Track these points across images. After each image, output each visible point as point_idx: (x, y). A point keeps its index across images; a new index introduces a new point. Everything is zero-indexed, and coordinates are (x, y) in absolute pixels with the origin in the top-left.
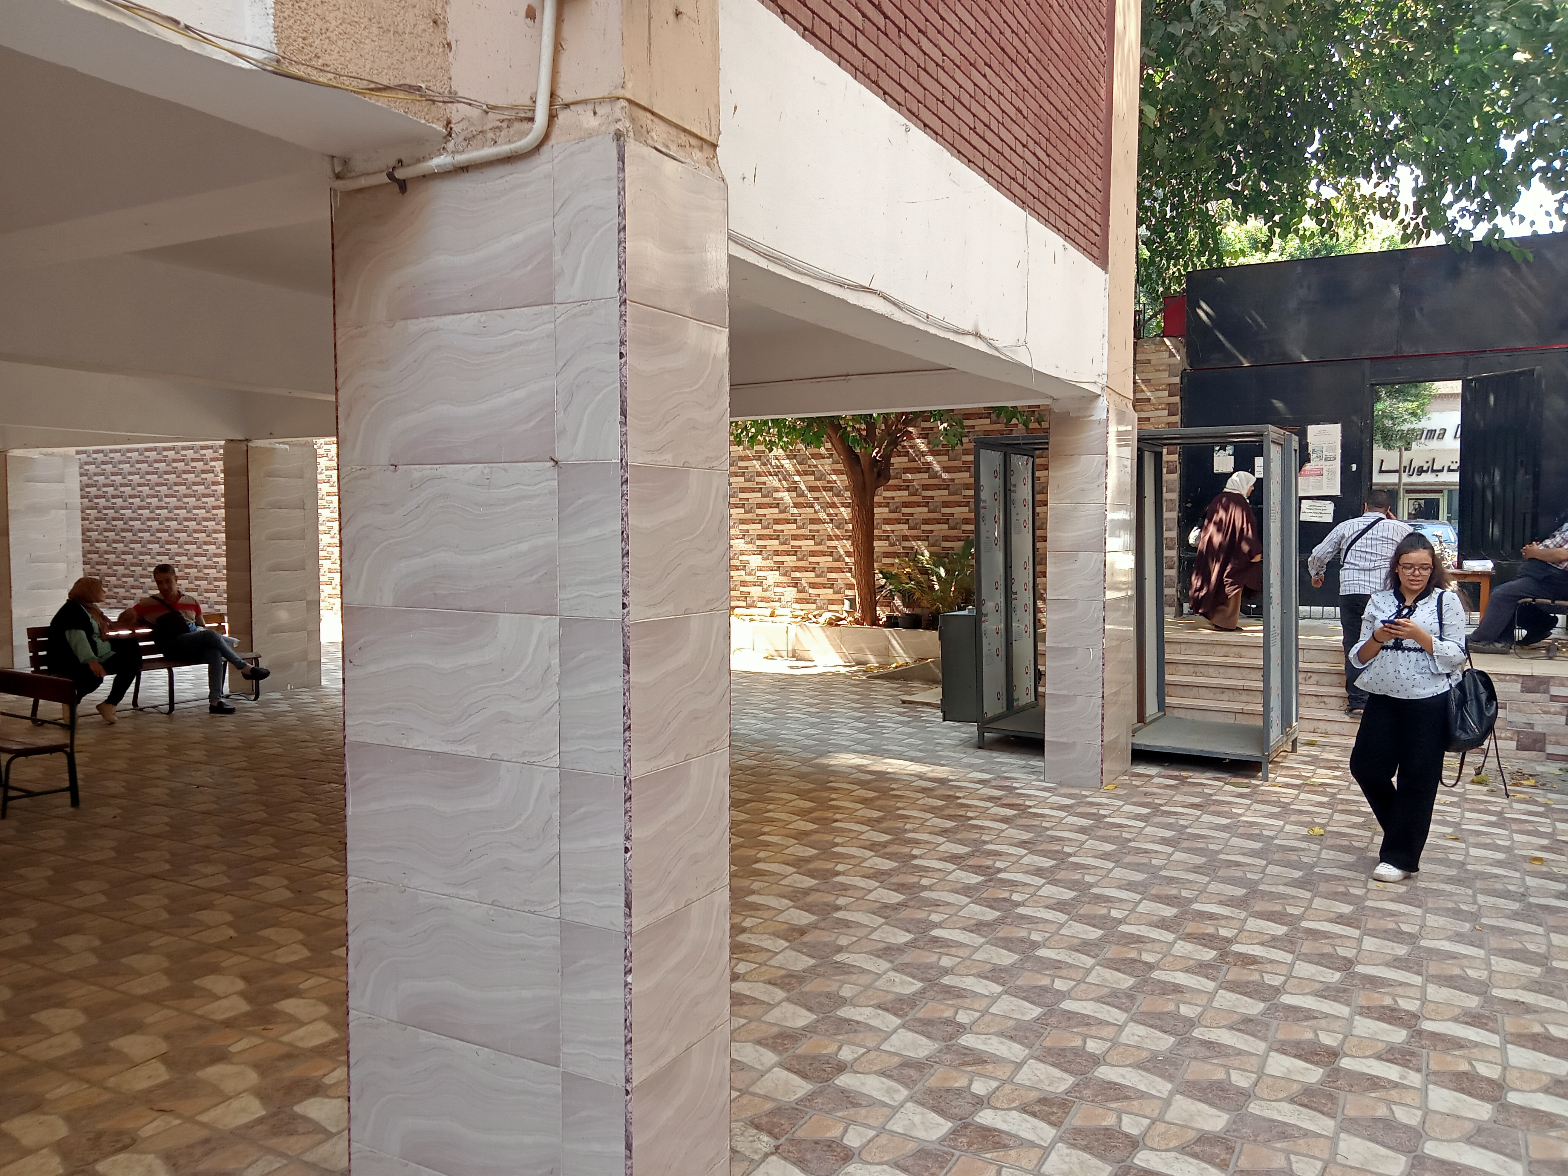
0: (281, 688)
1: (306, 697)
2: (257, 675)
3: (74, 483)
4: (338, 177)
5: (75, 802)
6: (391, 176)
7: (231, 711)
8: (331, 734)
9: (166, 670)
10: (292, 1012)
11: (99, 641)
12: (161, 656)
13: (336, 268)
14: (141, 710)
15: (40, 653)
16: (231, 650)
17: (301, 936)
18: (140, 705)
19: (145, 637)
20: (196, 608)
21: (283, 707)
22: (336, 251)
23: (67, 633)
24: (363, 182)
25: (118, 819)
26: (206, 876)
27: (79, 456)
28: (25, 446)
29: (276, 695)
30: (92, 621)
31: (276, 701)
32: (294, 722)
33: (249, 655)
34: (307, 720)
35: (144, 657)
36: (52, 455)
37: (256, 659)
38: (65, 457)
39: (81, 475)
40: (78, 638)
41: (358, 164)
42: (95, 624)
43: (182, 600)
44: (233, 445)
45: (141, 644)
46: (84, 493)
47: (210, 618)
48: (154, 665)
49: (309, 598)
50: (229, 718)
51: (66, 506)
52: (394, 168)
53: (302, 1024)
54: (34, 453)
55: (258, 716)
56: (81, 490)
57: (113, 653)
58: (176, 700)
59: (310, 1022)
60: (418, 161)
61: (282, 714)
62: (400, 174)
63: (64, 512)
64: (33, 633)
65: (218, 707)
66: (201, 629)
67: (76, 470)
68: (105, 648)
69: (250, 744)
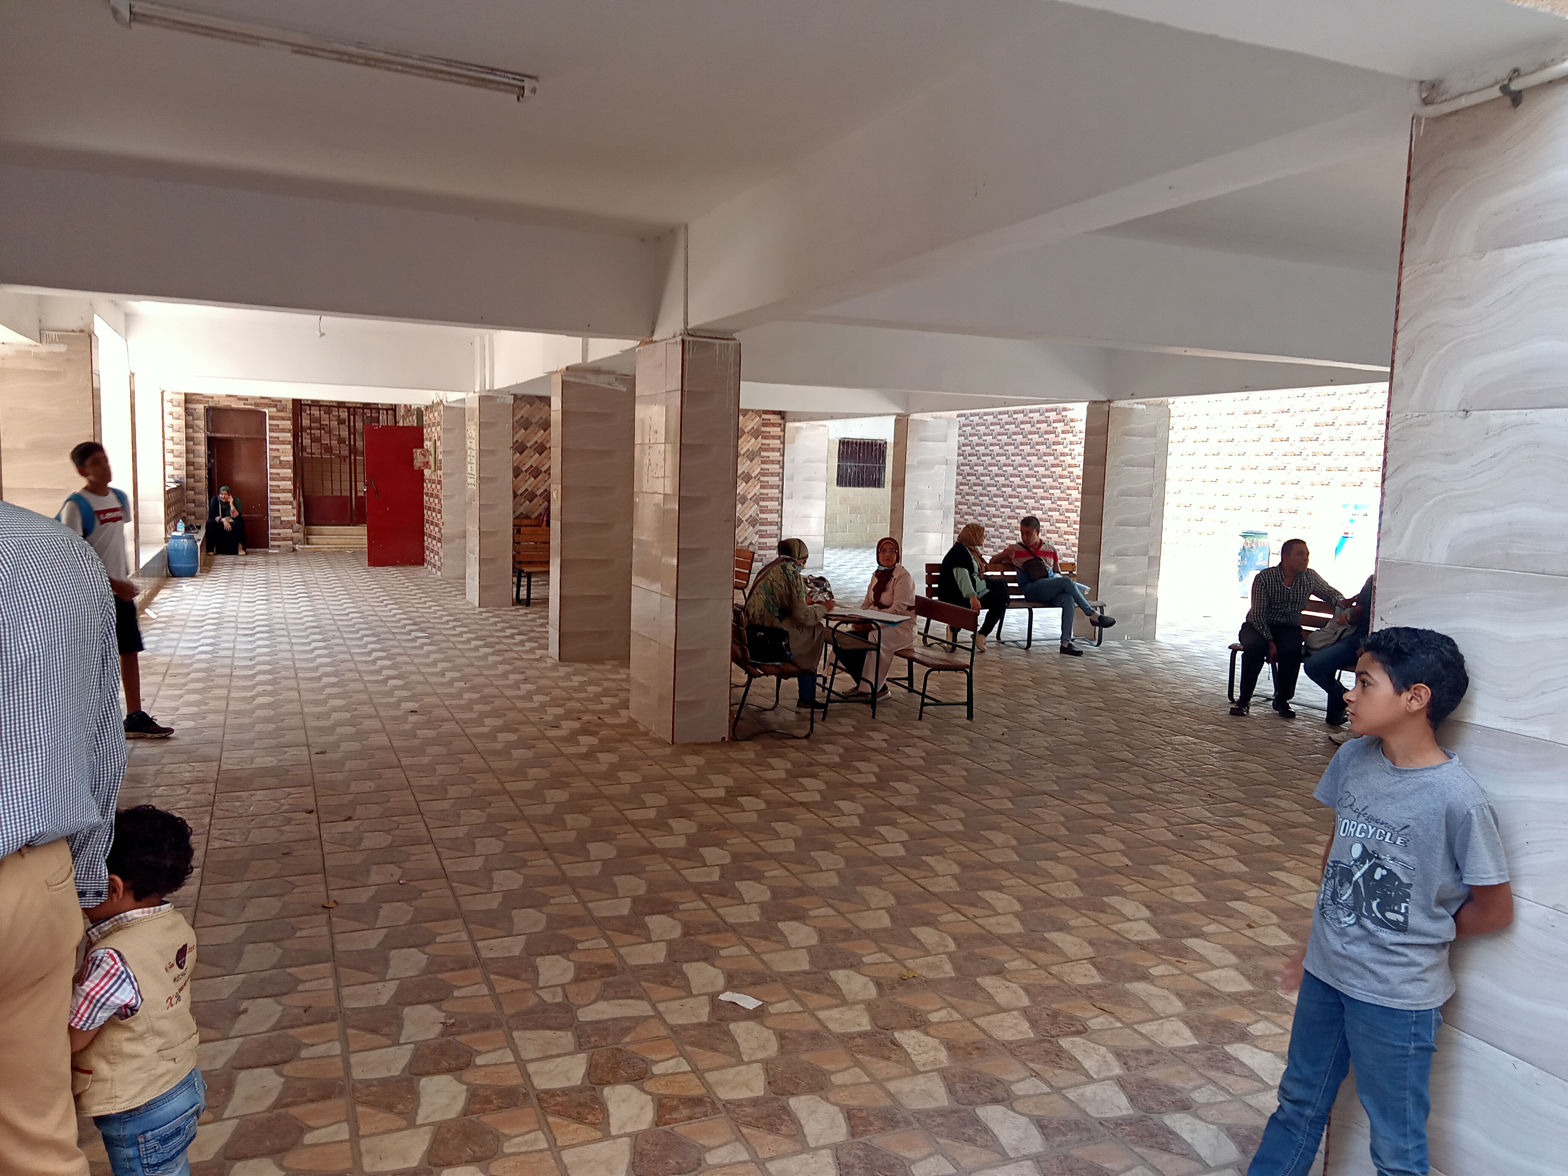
0: (1120, 639)
1: (1143, 649)
2: (1104, 622)
3: (954, 440)
4: (1426, 102)
5: (970, 716)
6: (1505, 89)
7: (1079, 653)
8: (1175, 688)
9: (1027, 610)
10: (1201, 951)
11: (977, 579)
12: (1023, 597)
13: (1410, 202)
14: (1003, 643)
15: (933, 586)
16: (1083, 597)
17: (1192, 880)
18: (1002, 639)
19: (1012, 579)
20: (1054, 555)
21: (1124, 655)
22: (1412, 184)
23: (955, 570)
24: (1463, 102)
25: (1006, 736)
26: (1091, 803)
27: (958, 419)
28: (923, 411)
29: (1115, 644)
30: (974, 562)
31: (1114, 649)
32: (1137, 672)
33: (1095, 603)
34: (1148, 671)
35: (1011, 597)
36: (940, 418)
37: (1101, 608)
38: (949, 420)
39: (960, 435)
40: (961, 575)
41: (1454, 85)
42: (976, 565)
43: (1043, 548)
44: (1096, 406)
45: (1009, 585)
46: (961, 452)
47: (1065, 566)
48: (1018, 604)
49: (1151, 554)
50: (1077, 659)
51: (947, 462)
52: (1510, 80)
53: (1214, 967)
54: (927, 417)
55: (1103, 662)
56: (959, 449)
57: (987, 591)
58: (1033, 637)
59: (1222, 967)
60: (1544, 66)
61: (1123, 662)
62: (1515, 86)
63: (944, 467)
64: (930, 568)
65: (1067, 650)
66: (1058, 576)
67: (955, 431)
68: (982, 585)
69: (1102, 686)
